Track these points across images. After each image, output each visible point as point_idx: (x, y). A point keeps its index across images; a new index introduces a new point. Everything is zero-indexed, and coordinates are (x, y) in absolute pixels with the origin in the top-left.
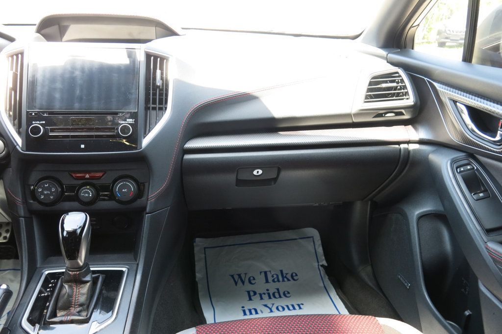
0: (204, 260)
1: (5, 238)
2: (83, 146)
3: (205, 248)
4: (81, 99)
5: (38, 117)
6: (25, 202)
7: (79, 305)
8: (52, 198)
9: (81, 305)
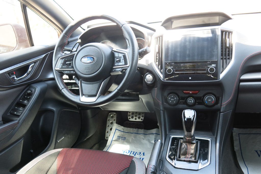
0: (239, 140)
1: (142, 119)
2: (190, 78)
3: (239, 134)
4: (189, 56)
5: (170, 64)
6: (163, 103)
7: (190, 154)
8: (175, 102)
9: (192, 154)
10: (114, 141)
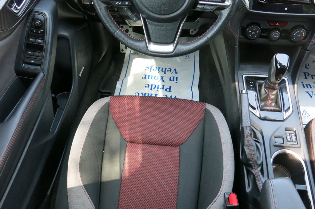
2: (286, 9)
6: (240, 37)
7: (271, 100)
8: (255, 36)
10: (133, 54)
